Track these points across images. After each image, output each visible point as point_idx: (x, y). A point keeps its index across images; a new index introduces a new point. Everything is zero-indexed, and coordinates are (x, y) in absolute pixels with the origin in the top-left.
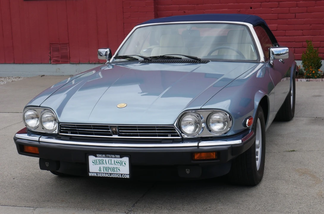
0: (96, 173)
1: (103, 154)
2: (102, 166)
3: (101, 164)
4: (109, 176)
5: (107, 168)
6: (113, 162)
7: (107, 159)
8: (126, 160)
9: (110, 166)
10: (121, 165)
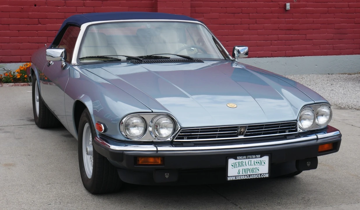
0: (234, 176)
1: (244, 156)
2: (241, 168)
3: (241, 166)
4: (247, 178)
5: (247, 169)
6: (252, 163)
7: (247, 160)
8: (266, 159)
9: (249, 167)
10: (260, 165)
